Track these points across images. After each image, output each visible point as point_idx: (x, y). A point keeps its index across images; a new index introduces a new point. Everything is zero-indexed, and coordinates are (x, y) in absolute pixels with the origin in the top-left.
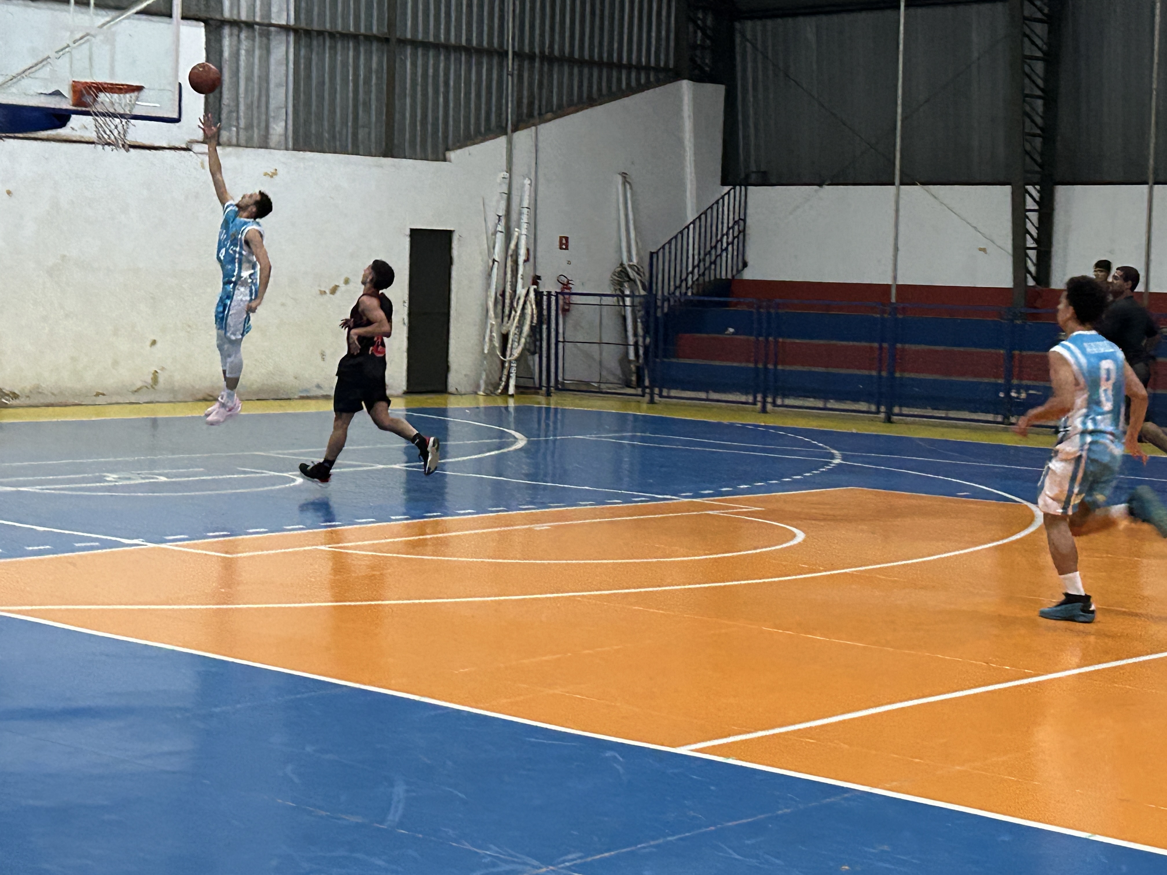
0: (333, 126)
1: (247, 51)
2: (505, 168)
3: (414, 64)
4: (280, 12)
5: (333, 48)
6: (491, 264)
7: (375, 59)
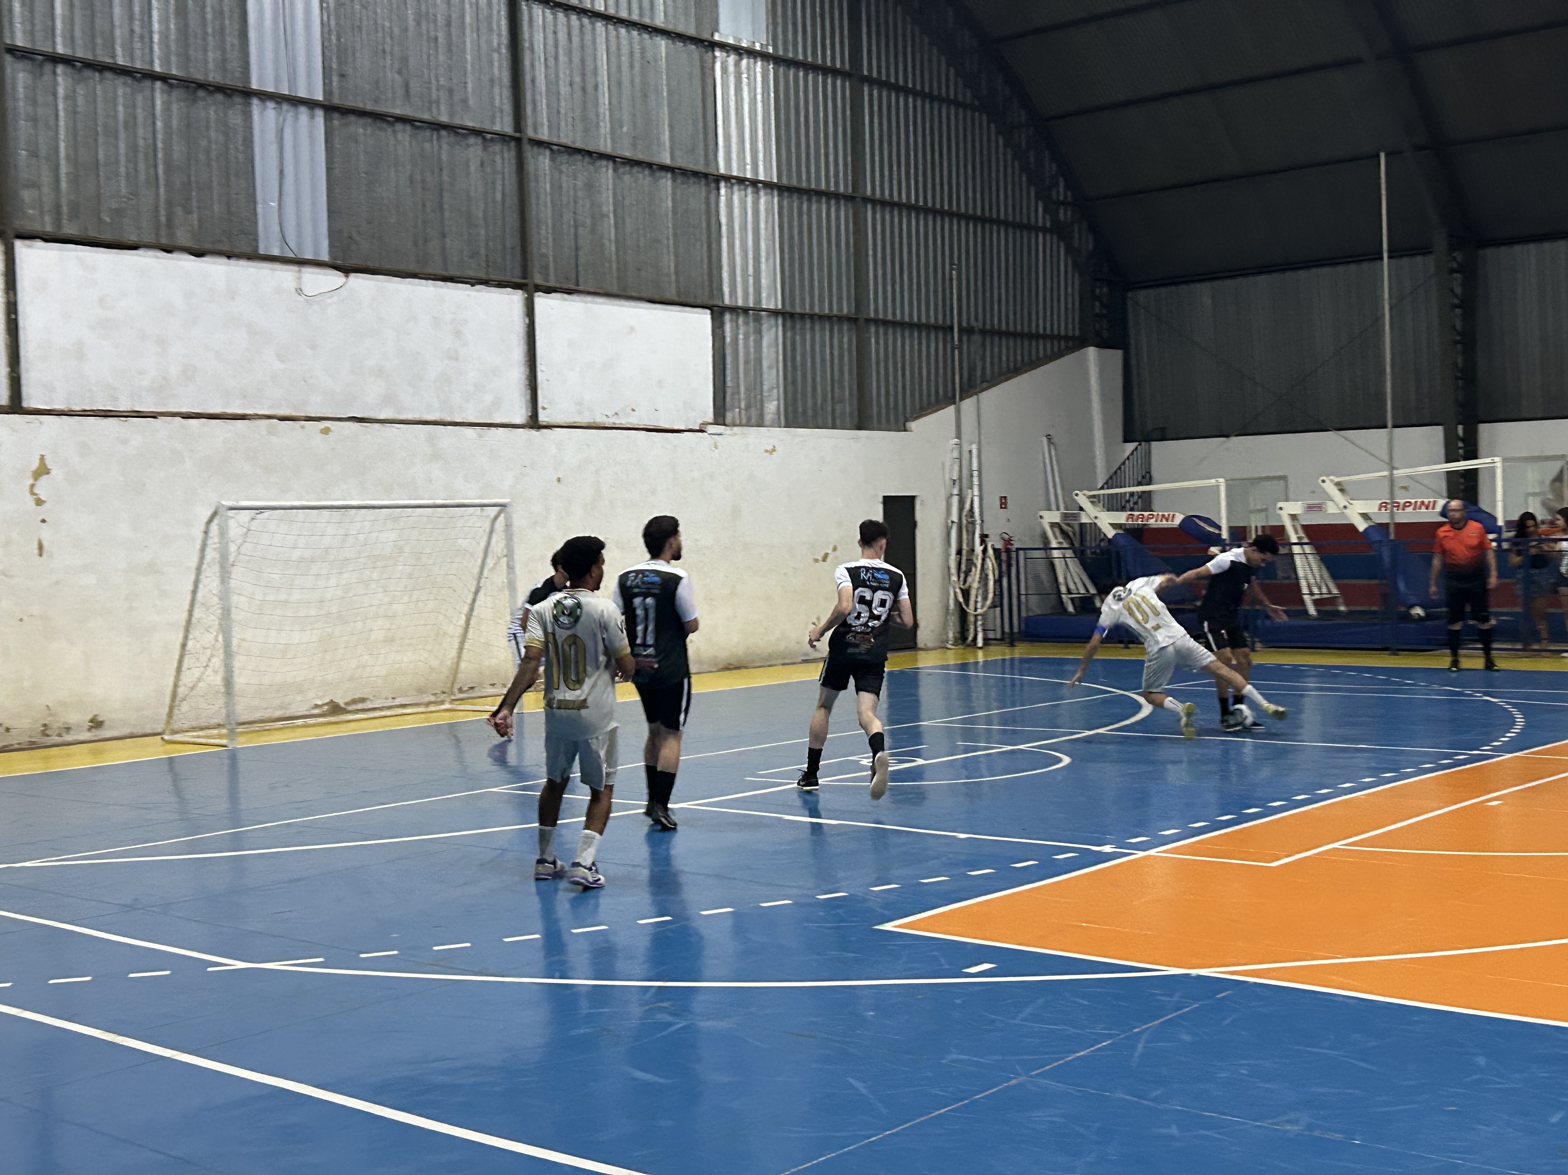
0: (815, 403)
1: (744, 335)
2: (954, 435)
3: (877, 342)
4: (768, 297)
5: (812, 329)
6: (950, 524)
7: (846, 340)
